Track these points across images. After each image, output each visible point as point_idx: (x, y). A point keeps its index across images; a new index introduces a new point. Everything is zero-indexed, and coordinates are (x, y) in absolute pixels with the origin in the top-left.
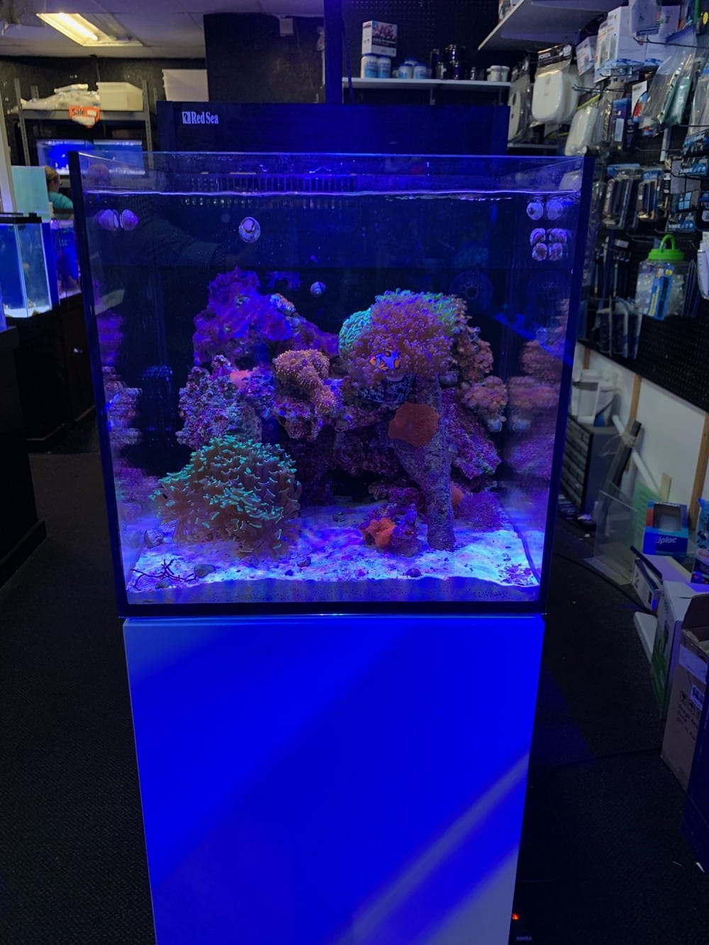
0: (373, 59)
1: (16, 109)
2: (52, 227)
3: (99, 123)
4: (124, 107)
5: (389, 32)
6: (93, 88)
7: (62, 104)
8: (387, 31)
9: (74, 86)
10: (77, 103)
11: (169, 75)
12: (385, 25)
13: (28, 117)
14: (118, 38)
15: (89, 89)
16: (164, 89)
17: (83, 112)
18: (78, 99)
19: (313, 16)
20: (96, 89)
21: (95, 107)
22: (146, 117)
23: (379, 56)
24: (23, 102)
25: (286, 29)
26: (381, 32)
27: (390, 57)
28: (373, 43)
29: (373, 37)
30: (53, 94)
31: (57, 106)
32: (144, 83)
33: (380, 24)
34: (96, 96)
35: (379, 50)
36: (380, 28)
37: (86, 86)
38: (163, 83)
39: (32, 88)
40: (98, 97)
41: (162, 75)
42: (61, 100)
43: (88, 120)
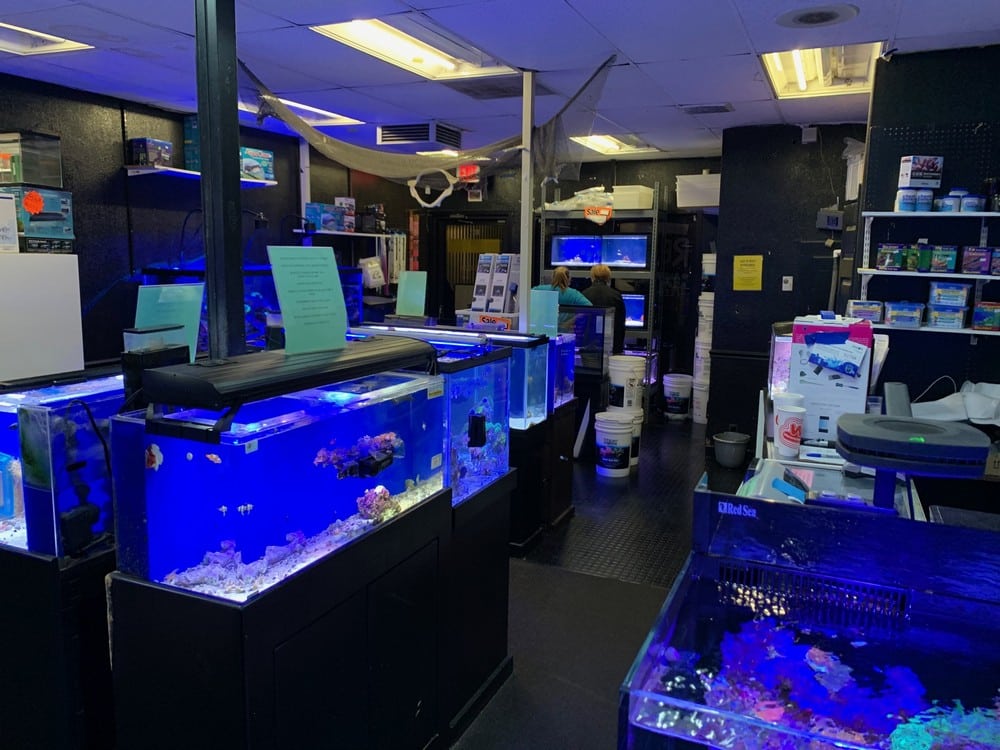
0: (910, 193)
1: (540, 209)
2: (557, 344)
3: (610, 222)
4: (636, 207)
5: (933, 164)
6: (609, 189)
7: (579, 205)
8: (930, 164)
9: (592, 189)
10: (592, 203)
11: (683, 181)
12: (928, 158)
13: (548, 217)
14: (638, 145)
15: (606, 191)
16: (676, 193)
17: (597, 212)
18: (593, 200)
19: (839, 123)
20: (612, 191)
21: (608, 207)
22: (654, 215)
23: (918, 189)
24: (547, 205)
25: (809, 137)
26: (923, 166)
27: (933, 190)
28: (912, 177)
29: (912, 171)
30: (573, 196)
31: (574, 207)
32: (657, 184)
33: (922, 158)
34: (610, 197)
35: (918, 183)
36: (922, 162)
37: (603, 188)
38: (676, 187)
39: (556, 191)
40: (612, 198)
41: (676, 180)
42: (579, 201)
43: (599, 219)
